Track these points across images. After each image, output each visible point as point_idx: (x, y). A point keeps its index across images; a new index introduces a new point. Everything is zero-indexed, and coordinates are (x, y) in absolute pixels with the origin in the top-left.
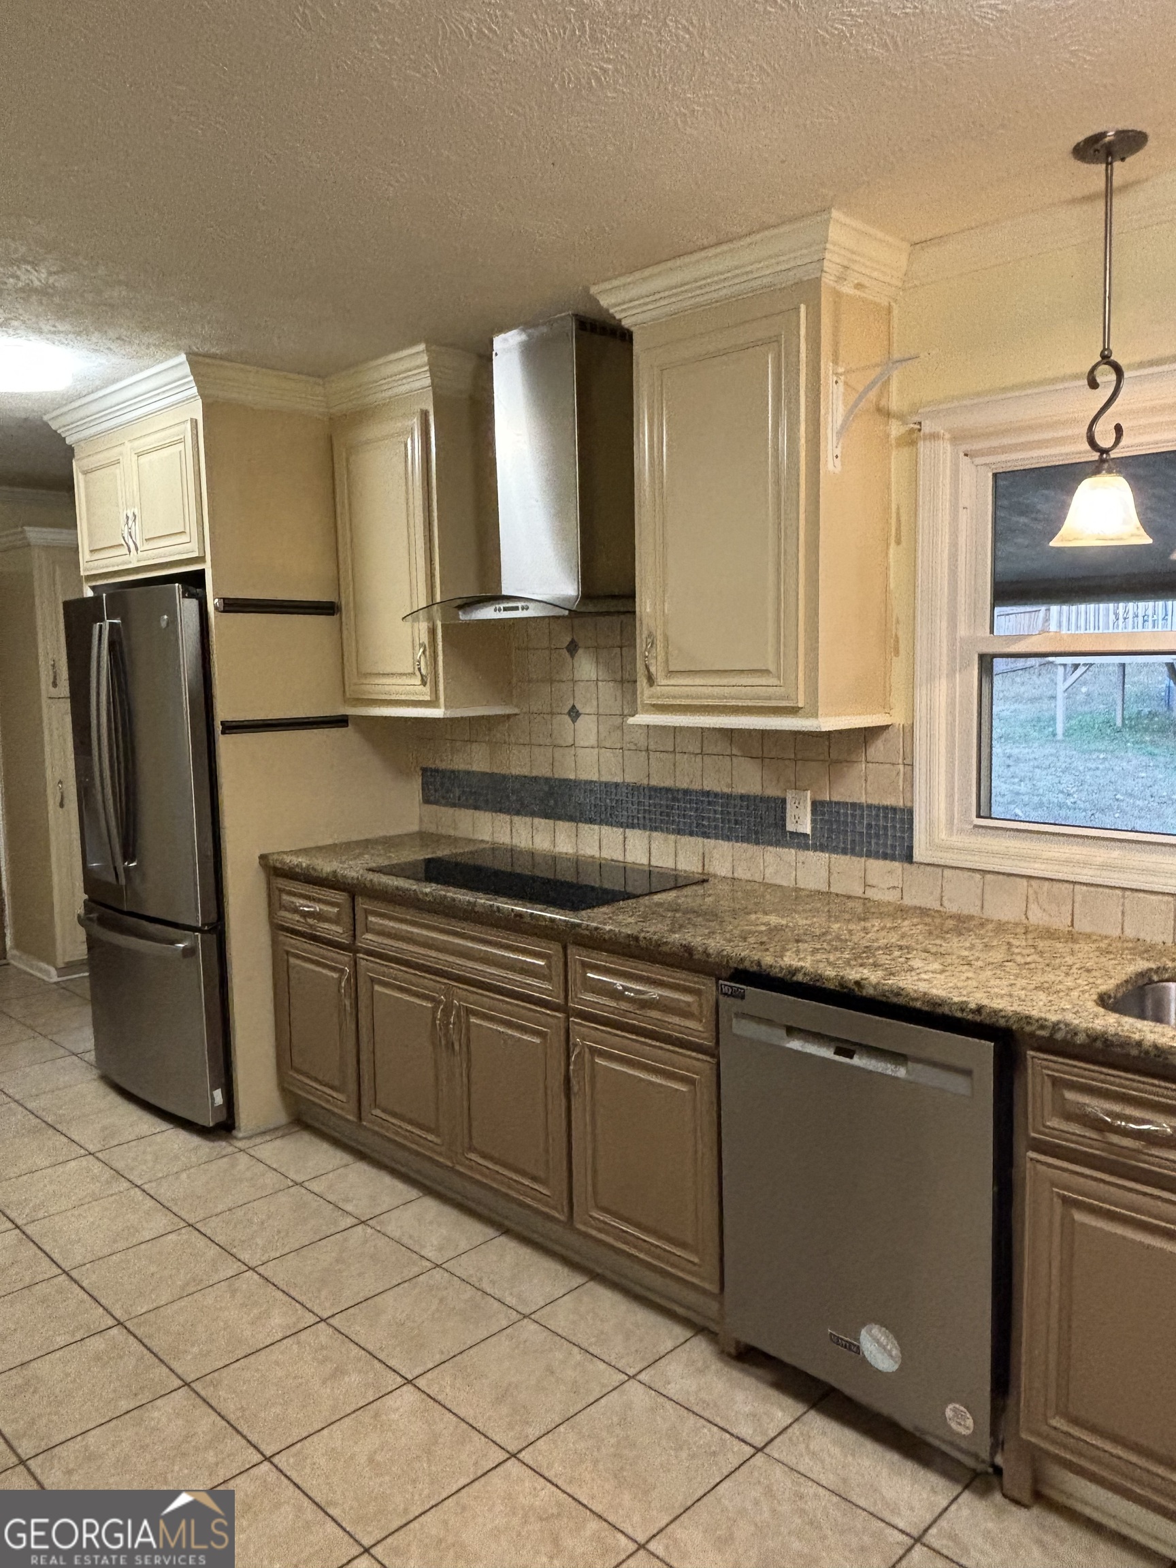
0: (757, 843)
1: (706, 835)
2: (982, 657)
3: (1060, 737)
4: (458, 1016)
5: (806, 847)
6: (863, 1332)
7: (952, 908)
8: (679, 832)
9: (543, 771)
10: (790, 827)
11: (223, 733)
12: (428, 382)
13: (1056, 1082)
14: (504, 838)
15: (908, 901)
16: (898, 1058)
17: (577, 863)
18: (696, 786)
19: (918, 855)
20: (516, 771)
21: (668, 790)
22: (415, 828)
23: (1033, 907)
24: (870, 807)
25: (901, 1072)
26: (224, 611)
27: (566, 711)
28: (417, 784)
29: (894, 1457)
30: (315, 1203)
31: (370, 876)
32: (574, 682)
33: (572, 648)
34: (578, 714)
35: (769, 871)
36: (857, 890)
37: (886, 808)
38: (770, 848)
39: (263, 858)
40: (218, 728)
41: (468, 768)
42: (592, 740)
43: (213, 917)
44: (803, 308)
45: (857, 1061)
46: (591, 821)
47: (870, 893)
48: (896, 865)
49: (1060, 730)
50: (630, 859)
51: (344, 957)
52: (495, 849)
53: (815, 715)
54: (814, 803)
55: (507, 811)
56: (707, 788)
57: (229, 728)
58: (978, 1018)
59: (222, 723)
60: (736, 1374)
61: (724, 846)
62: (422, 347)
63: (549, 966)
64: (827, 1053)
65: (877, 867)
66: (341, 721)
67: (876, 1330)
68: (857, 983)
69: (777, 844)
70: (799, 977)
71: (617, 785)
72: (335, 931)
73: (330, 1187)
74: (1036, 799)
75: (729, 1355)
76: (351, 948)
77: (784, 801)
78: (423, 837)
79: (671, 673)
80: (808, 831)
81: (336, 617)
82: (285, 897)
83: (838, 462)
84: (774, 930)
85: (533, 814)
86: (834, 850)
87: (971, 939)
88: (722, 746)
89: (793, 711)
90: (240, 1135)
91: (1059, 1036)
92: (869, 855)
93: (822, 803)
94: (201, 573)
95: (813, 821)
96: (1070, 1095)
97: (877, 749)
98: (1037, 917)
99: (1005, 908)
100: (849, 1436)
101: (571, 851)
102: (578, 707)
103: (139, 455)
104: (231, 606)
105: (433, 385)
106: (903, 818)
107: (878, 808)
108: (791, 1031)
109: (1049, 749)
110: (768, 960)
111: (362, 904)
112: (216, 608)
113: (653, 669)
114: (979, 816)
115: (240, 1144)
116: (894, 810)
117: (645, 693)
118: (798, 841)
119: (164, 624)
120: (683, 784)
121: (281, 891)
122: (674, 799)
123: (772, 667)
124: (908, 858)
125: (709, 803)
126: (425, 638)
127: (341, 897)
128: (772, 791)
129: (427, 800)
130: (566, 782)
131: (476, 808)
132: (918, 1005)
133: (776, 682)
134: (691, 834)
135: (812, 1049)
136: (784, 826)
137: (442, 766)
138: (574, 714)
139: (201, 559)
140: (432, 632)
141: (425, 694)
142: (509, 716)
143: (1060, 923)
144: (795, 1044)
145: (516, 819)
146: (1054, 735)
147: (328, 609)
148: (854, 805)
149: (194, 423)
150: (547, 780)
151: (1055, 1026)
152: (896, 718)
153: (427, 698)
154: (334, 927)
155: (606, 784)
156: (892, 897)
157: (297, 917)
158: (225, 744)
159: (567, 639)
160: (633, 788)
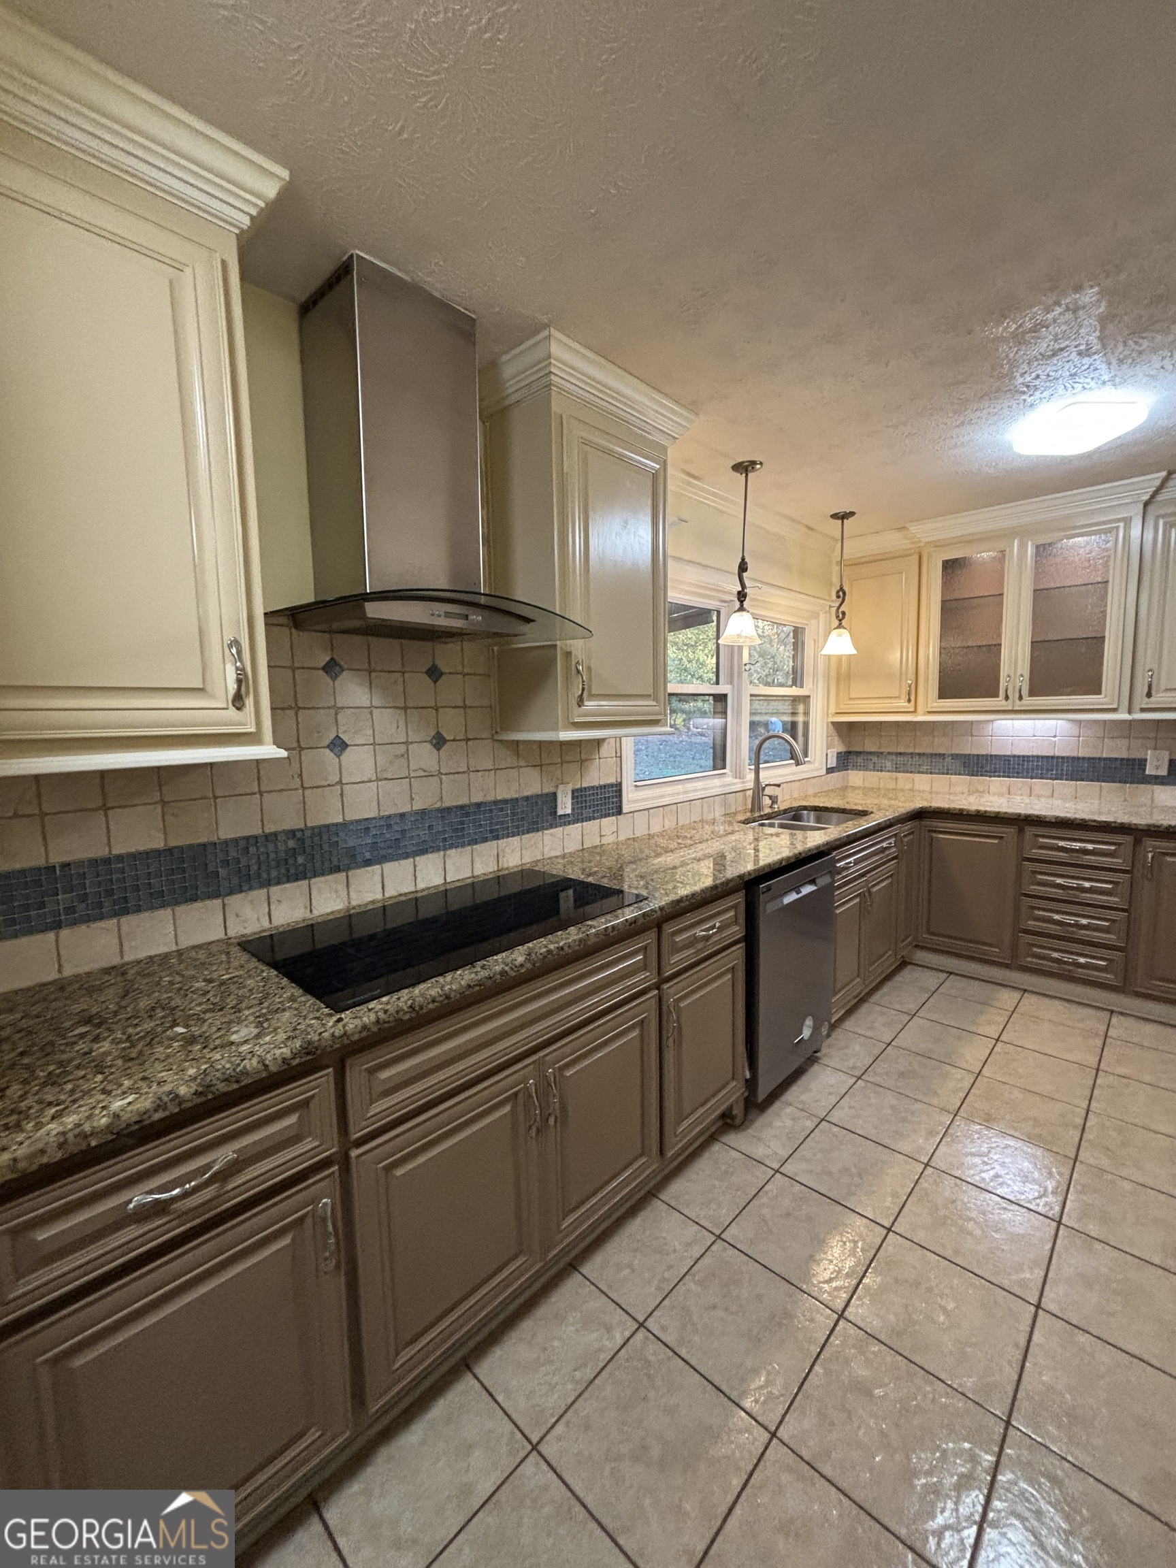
0: (538, 830)
1: (497, 838)
5: (570, 823)
7: (639, 834)
8: (475, 842)
10: (560, 812)
15: (622, 837)
16: (812, 882)
18: (490, 798)
19: (625, 809)
20: (227, 833)
21: (462, 807)
23: (666, 821)
24: (601, 786)
25: (815, 887)
27: (327, 742)
32: (338, 710)
33: (332, 669)
34: (344, 746)
35: (547, 849)
36: (598, 841)
37: (609, 785)
38: (546, 832)
42: (369, 773)
47: (602, 841)
48: (615, 819)
54: (573, 792)
55: (216, 895)
56: (499, 798)
61: (515, 841)
63: (645, 956)
65: (606, 823)
67: (807, 1021)
69: (551, 827)
71: (402, 815)
77: (555, 794)
80: (568, 810)
85: (268, 883)
86: (583, 820)
92: (602, 817)
93: (578, 790)
95: (571, 804)
97: (604, 750)
99: (656, 826)
101: (340, 907)
102: (345, 738)
106: (616, 789)
107: (606, 786)
108: (784, 895)
114: (634, 781)
116: (613, 785)
118: (566, 820)
120: (477, 798)
122: (468, 815)
124: (620, 812)
125: (502, 810)
128: (548, 789)
134: (485, 840)
135: (790, 899)
136: (556, 812)
138: (339, 746)
141: (237, 720)
148: (594, 787)
150: (292, 833)
156: (612, 839)
159: (324, 659)
160: (423, 813)
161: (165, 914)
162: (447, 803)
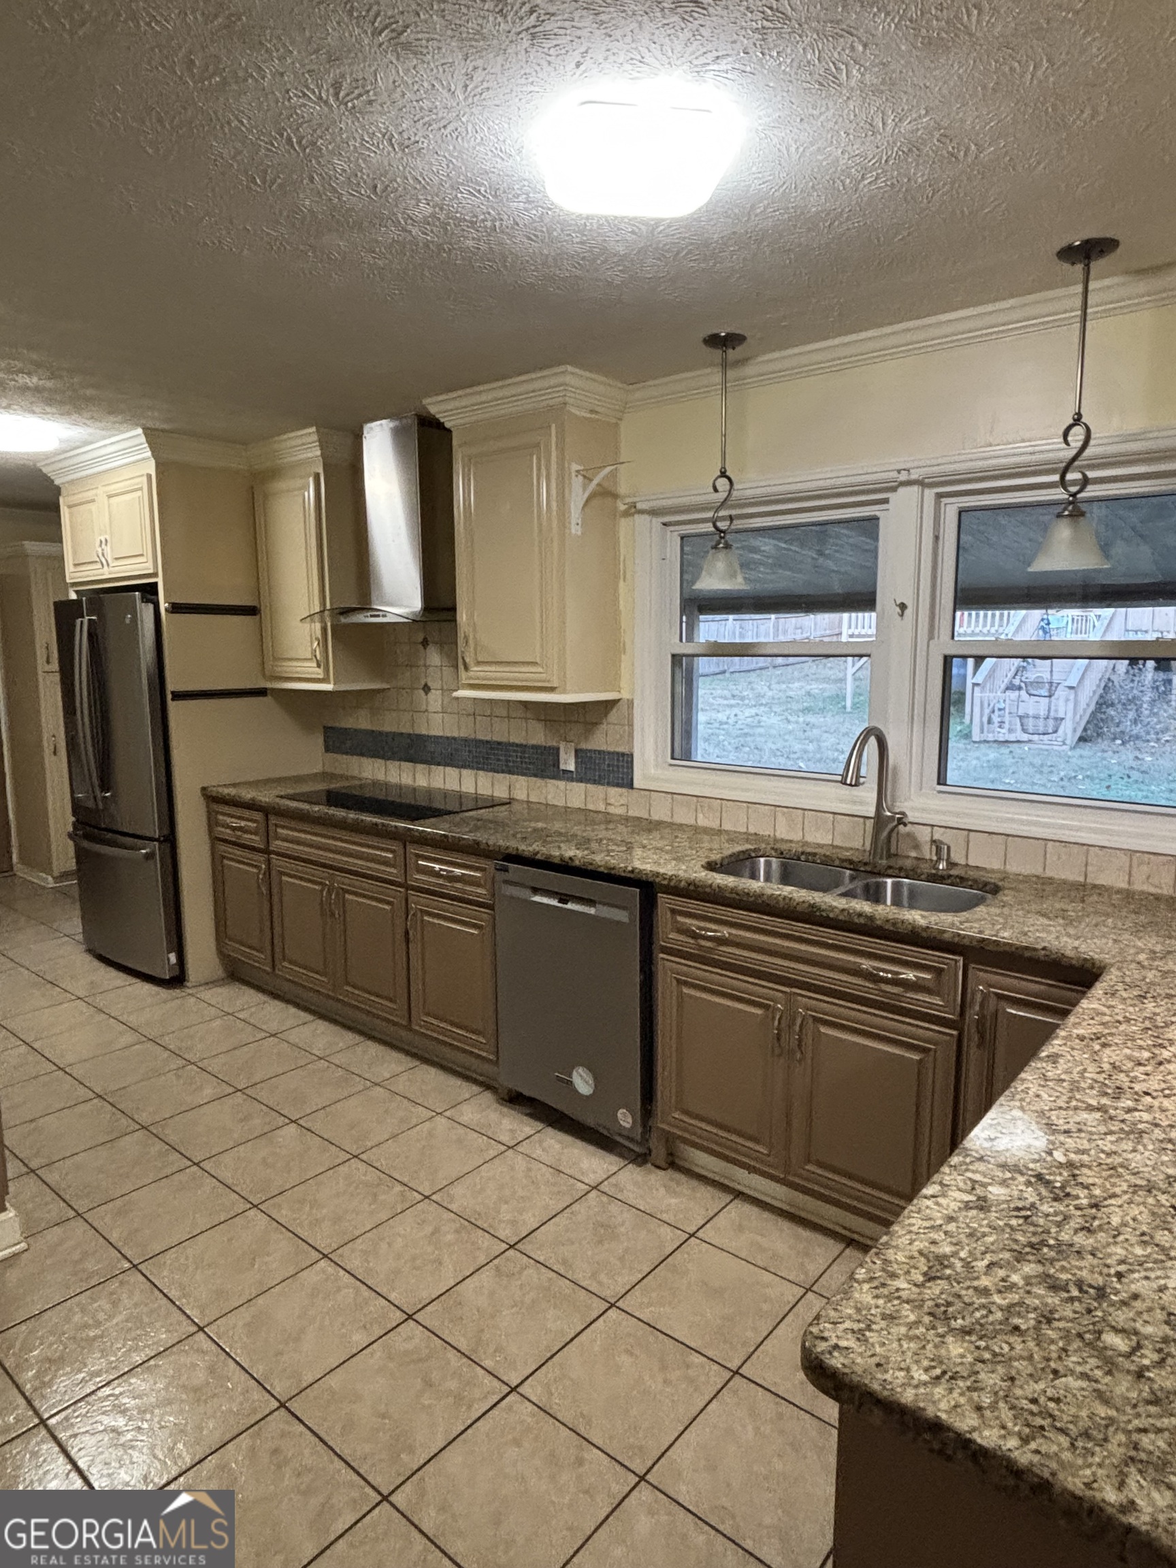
0: (543, 777)
1: (510, 772)
2: (673, 656)
3: (849, 709)
4: (337, 894)
5: (572, 780)
6: (575, 1073)
7: (655, 817)
8: (494, 771)
9: (406, 730)
10: (562, 767)
11: (173, 699)
12: (319, 453)
13: (673, 911)
14: (381, 776)
15: (631, 813)
16: (590, 902)
17: (429, 792)
18: (504, 740)
19: (636, 785)
20: (387, 728)
21: (487, 742)
22: (318, 769)
23: (700, 816)
24: (609, 753)
25: (592, 911)
26: (172, 612)
27: (422, 687)
28: (320, 740)
29: (591, 1148)
30: (240, 1025)
31: (278, 800)
32: (426, 666)
33: (425, 643)
34: (429, 689)
35: (549, 797)
36: (602, 807)
37: (618, 753)
38: (550, 781)
39: (204, 789)
40: (169, 696)
41: (355, 726)
42: (439, 707)
43: (166, 832)
44: (553, 426)
45: (570, 906)
46: (439, 764)
47: (611, 810)
48: (624, 790)
49: (849, 703)
50: (464, 789)
51: (261, 858)
52: (375, 783)
53: (564, 692)
54: (576, 751)
55: (383, 757)
56: (511, 740)
57: (177, 696)
58: (632, 876)
59: (173, 693)
60: (505, 1110)
61: (522, 780)
62: (313, 429)
63: (395, 857)
64: (554, 902)
65: (613, 791)
66: (261, 692)
67: (580, 1070)
68: (570, 858)
69: (554, 778)
70: (539, 857)
71: (455, 739)
72: (256, 840)
73: (251, 1015)
74: (818, 756)
75: (503, 1099)
76: (266, 851)
77: (558, 749)
78: (325, 776)
79: (478, 663)
80: (572, 767)
81: (257, 617)
82: (221, 817)
83: (579, 527)
84: (535, 830)
85: (400, 759)
86: (588, 781)
87: (656, 834)
88: (520, 712)
89: (552, 689)
90: (188, 984)
91: (672, 884)
92: (609, 784)
93: (581, 750)
94: (154, 586)
95: (576, 763)
96: (679, 918)
97: (613, 716)
98: (702, 822)
99: (683, 816)
100: (568, 1139)
101: (425, 785)
102: (430, 684)
103: (110, 497)
104: (176, 608)
105: (322, 454)
106: (626, 760)
107: (613, 753)
108: (536, 891)
109: (839, 718)
110: (522, 847)
111: (273, 820)
112: (166, 610)
113: (467, 660)
114: (673, 758)
115: (190, 991)
116: (623, 754)
117: (463, 674)
118: (566, 776)
119: (128, 621)
120: (497, 737)
121: (218, 813)
122: (492, 749)
123: (538, 660)
124: (630, 785)
125: (513, 751)
126: (319, 634)
127: (258, 816)
128: (551, 743)
129: (327, 750)
130: (419, 736)
131: (362, 755)
132: (602, 869)
133: (540, 670)
134: (503, 772)
135: (545, 900)
136: (558, 766)
137: (337, 725)
138: (427, 689)
139: (155, 575)
140: (324, 630)
141: (319, 672)
142: (384, 690)
143: (715, 824)
144: (537, 899)
145: (388, 762)
146: (845, 707)
147: (252, 611)
148: (600, 752)
149: (149, 476)
150: (409, 735)
151: (670, 879)
152: (625, 695)
153: (321, 676)
154: (253, 837)
155: (448, 738)
156: (620, 811)
157: (228, 831)
158: (173, 707)
159: (420, 637)
160: (466, 740)
161: (370, 760)
162: (480, 737)
